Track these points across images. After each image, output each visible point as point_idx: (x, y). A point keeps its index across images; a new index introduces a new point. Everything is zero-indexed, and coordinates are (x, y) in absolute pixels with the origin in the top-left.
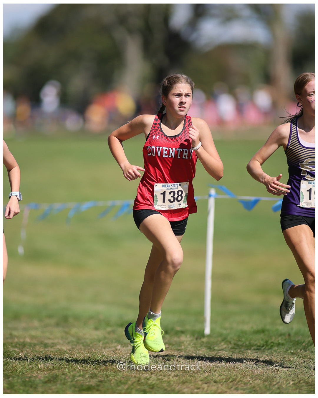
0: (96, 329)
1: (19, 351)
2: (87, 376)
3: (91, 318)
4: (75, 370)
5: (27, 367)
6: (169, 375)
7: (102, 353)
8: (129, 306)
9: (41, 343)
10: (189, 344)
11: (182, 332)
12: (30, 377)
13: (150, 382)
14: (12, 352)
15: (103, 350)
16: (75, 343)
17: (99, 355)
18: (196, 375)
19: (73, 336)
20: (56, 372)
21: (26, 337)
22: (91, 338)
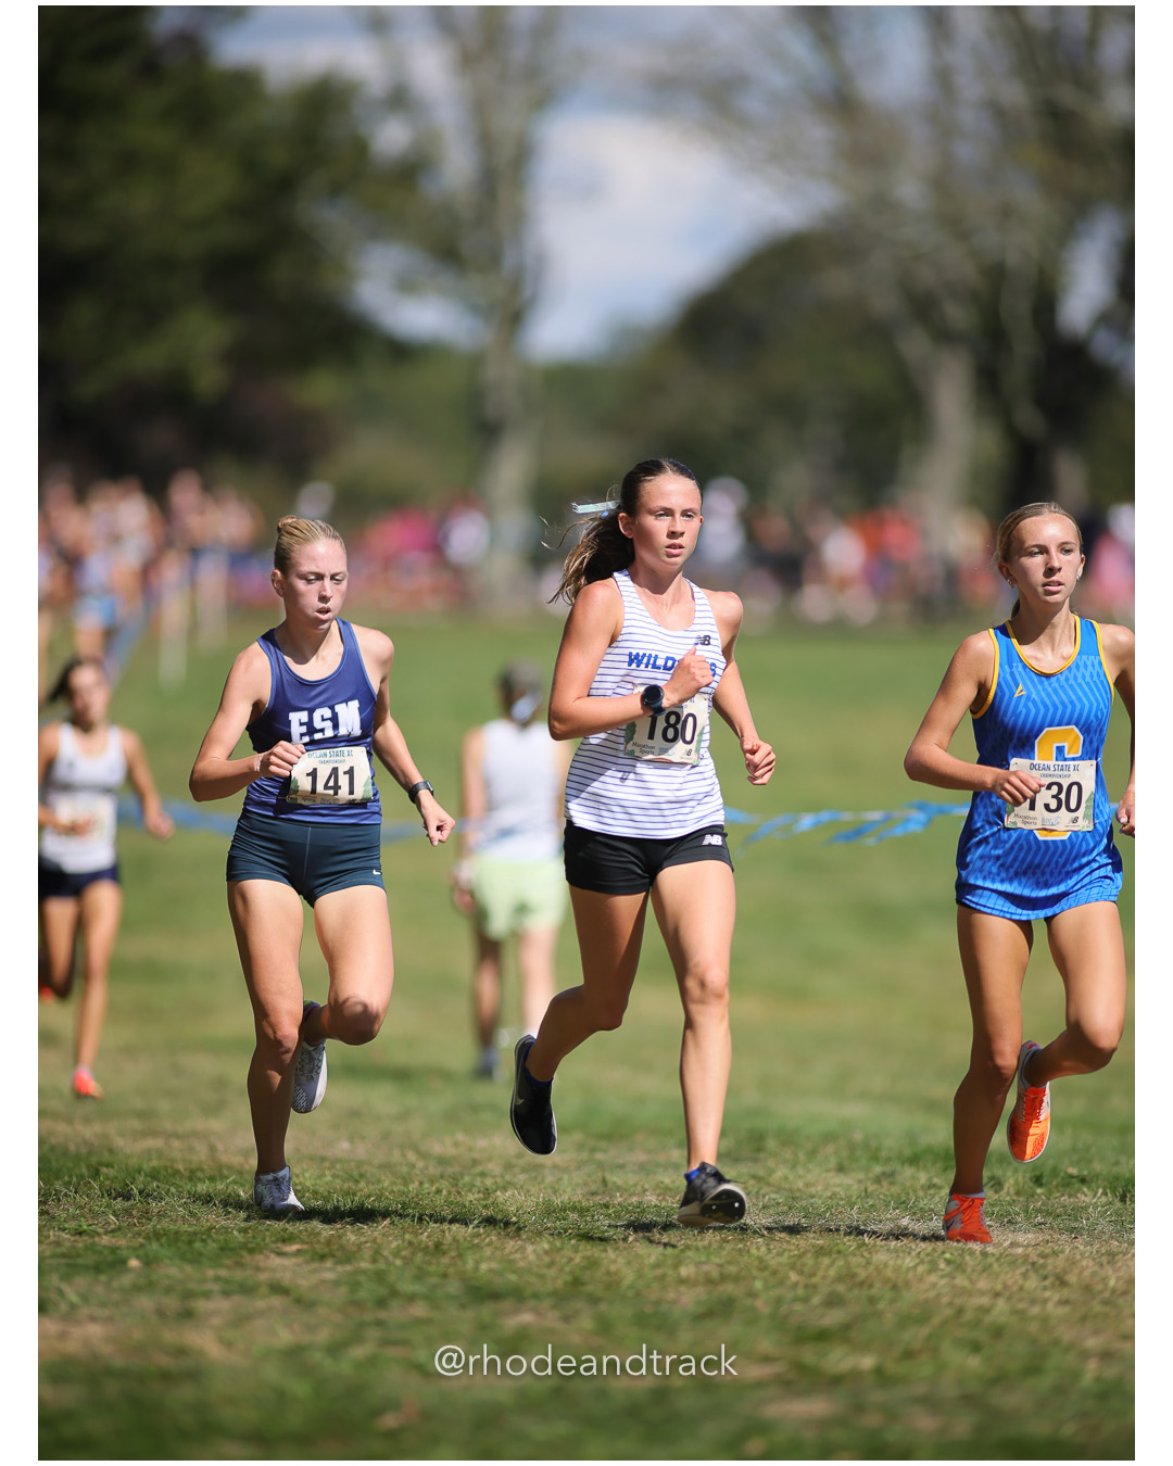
0: (841, 1169)
2: (816, 1300)
3: (829, 1137)
4: (781, 1283)
5: (650, 1274)
6: (1045, 1301)
8: (931, 1106)
10: (1102, 1214)
11: (1083, 1180)
12: (657, 1303)
13: (988, 1319)
16: (785, 1208)
18: (1121, 1300)
19: (778, 1189)
20: (729, 1288)
21: (645, 1191)
22: (829, 1194)
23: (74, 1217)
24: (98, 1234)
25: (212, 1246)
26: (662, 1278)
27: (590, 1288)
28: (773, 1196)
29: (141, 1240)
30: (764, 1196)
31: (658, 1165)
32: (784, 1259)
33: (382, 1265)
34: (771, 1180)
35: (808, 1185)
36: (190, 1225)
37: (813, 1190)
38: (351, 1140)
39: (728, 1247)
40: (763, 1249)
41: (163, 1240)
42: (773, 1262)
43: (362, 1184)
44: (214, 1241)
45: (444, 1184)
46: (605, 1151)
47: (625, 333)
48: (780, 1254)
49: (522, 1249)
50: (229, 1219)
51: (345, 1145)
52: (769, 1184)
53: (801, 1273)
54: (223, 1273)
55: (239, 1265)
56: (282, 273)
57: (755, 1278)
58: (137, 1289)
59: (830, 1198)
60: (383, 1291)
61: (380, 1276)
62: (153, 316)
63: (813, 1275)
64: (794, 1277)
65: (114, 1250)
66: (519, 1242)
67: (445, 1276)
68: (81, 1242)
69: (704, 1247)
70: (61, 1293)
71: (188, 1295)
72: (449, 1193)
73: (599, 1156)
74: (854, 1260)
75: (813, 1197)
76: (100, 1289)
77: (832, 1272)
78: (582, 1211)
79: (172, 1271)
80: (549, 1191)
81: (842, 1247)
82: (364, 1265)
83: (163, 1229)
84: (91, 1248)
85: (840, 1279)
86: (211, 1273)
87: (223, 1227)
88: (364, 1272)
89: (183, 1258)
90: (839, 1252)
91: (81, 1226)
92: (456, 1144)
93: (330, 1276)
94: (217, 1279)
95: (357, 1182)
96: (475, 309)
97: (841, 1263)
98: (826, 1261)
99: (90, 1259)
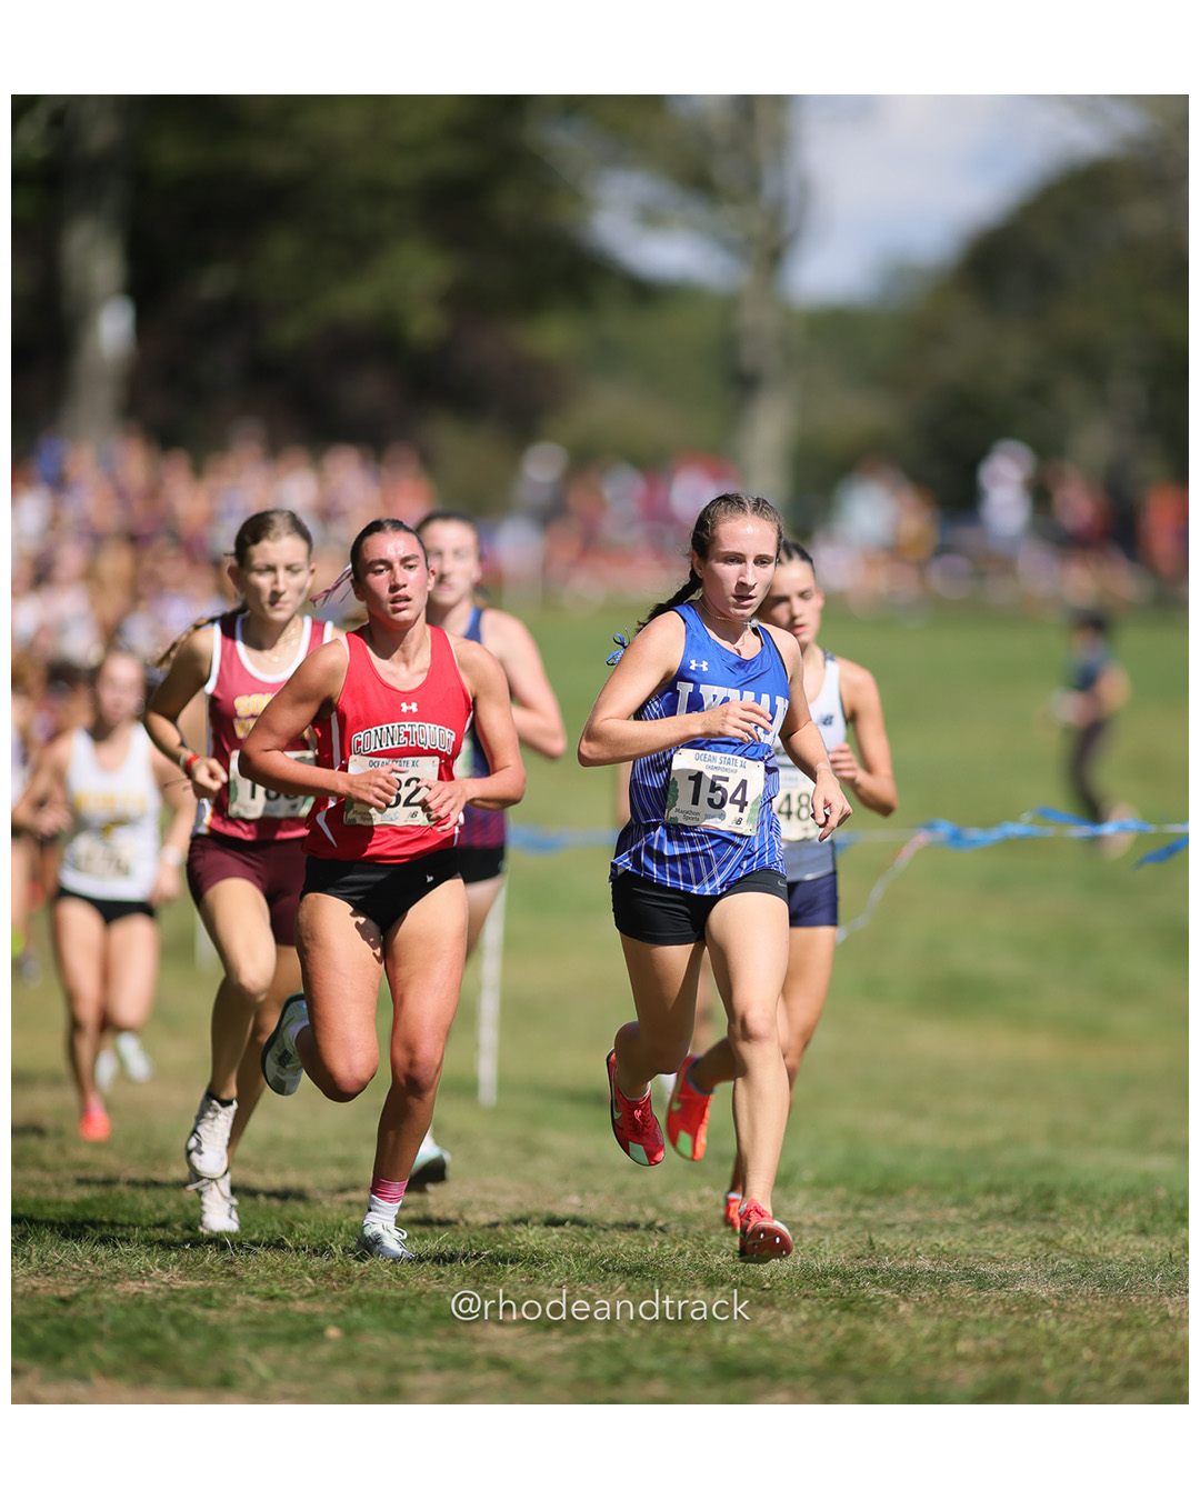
0: (1143, 1231)
1: (895, 1299)
3: (1128, 1195)
4: (1073, 1360)
5: (923, 1350)
7: (1161, 1307)
9: (969, 1274)
14: (873, 1300)
15: (1166, 1298)
17: (1151, 1313)
19: (1071, 1254)
20: (1012, 1367)
21: (918, 1254)
22: (1128, 1260)
23: (265, 1280)
24: (292, 1299)
25: (422, 1314)
26: (936, 1354)
27: (853, 1365)
28: (1064, 1261)
29: (341, 1306)
30: (1053, 1262)
31: (932, 1225)
32: (1077, 1333)
33: (615, 1337)
34: (1062, 1244)
35: (1106, 1249)
36: (398, 1290)
37: (1110, 1255)
38: (581, 1193)
39: (1013, 1319)
40: (1053, 1322)
41: (367, 1306)
42: (1064, 1337)
43: (594, 1245)
44: (426, 1307)
45: (688, 1245)
46: (870, 1208)
47: (900, 273)
48: (1072, 1328)
49: (777, 1320)
50: (441, 1283)
51: (575, 1200)
52: (1059, 1247)
53: (1095, 1349)
54: (435, 1344)
55: (453, 1335)
56: (509, 203)
57: (1043, 1355)
58: (336, 1362)
59: (1129, 1264)
60: (616, 1367)
61: (613, 1349)
62: (361, 251)
63: (1110, 1351)
64: (1087, 1354)
65: (310, 1317)
66: (774, 1313)
67: (688, 1349)
68: (273, 1309)
69: (985, 1320)
70: (249, 1366)
71: (395, 1369)
72: (694, 1255)
73: (865, 1214)
74: (1156, 1336)
75: (1110, 1262)
76: (293, 1362)
77: (1132, 1349)
78: (846, 1277)
79: (376, 1341)
80: (808, 1253)
81: (1142, 1321)
82: (596, 1336)
83: (367, 1294)
84: (284, 1314)
85: (1140, 1357)
86: (420, 1344)
87: (434, 1292)
88: (596, 1344)
89: (390, 1326)
90: (1139, 1326)
91: (272, 1290)
92: (701, 1200)
93: (556, 1348)
94: (428, 1351)
95: (589, 1241)
96: (729, 246)
97: (1141, 1338)
98: (1124, 1336)
99: (283, 1327)
